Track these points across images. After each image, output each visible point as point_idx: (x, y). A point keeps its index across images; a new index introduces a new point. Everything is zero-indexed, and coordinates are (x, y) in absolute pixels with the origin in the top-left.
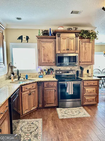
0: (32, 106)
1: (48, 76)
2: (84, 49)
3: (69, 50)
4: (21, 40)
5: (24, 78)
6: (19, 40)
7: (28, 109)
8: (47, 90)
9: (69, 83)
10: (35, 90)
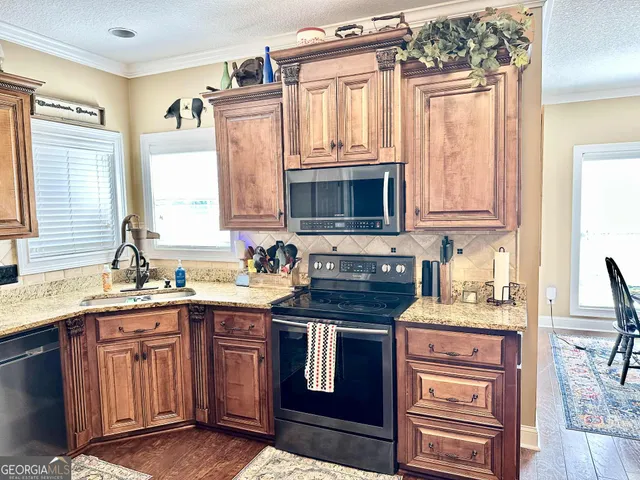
0: (157, 411)
1: (271, 282)
2: (439, 134)
3: (341, 145)
4: (174, 120)
5: (168, 283)
6: (170, 119)
7: (129, 419)
8: (227, 348)
9: (314, 330)
10: (172, 340)
